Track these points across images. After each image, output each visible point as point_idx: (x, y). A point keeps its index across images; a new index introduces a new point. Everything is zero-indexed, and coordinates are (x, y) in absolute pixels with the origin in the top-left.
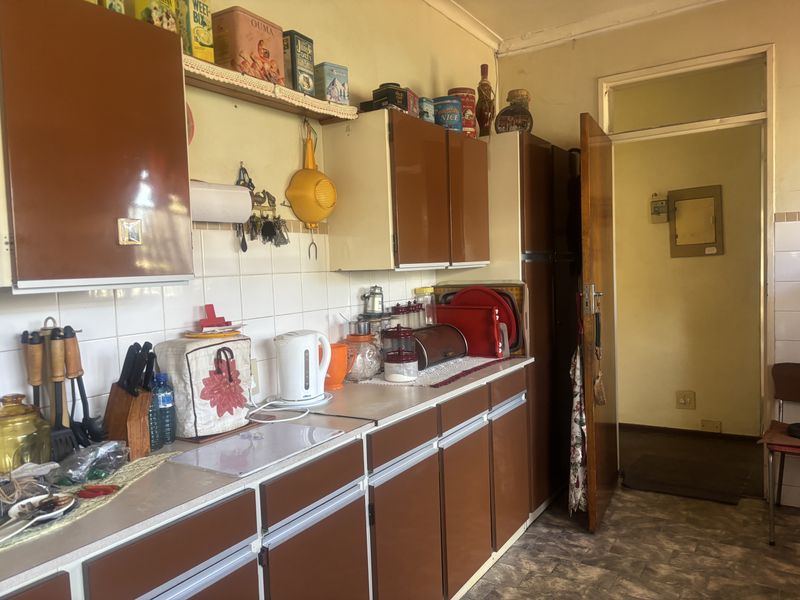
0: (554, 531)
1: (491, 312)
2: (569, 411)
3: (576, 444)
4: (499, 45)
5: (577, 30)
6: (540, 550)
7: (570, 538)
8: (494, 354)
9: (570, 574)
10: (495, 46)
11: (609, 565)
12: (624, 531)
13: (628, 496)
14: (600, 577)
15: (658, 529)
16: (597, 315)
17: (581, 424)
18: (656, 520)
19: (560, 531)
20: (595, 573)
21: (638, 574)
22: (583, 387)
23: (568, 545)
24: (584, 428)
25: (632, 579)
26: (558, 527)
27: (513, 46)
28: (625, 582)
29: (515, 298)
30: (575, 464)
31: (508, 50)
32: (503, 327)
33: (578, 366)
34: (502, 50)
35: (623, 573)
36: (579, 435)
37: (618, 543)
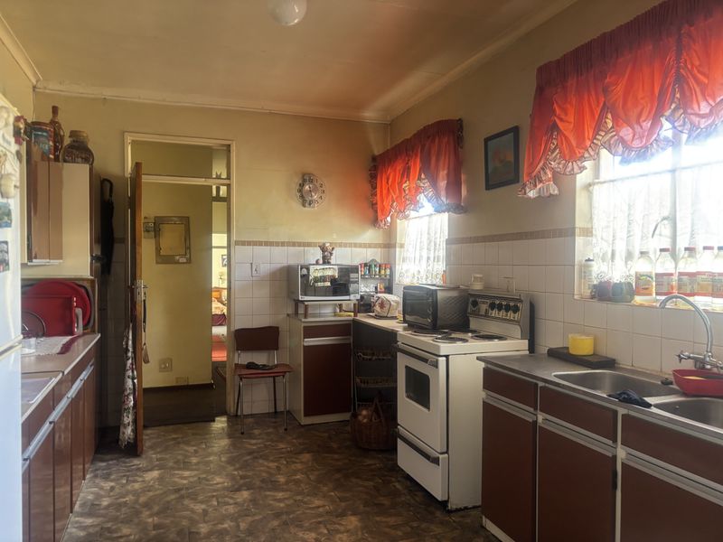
0: (111, 462)
1: (71, 299)
2: (125, 370)
3: (129, 394)
4: (37, 82)
5: (108, 93)
6: (109, 474)
7: (125, 463)
8: (71, 333)
9: (140, 479)
10: (34, 81)
11: (160, 467)
12: (158, 450)
13: (149, 432)
14: (160, 475)
15: (179, 443)
16: (144, 301)
17: (133, 379)
18: (174, 439)
19: (115, 461)
20: (155, 474)
21: (182, 466)
22: (134, 352)
23: (126, 467)
24: (135, 381)
25: (179, 469)
26: (112, 460)
27: (50, 86)
28: (176, 472)
29: (89, 289)
30: (129, 408)
31: (45, 88)
32: (79, 311)
33: (131, 337)
34: (39, 85)
35: (173, 468)
36: (131, 386)
37: (159, 456)
